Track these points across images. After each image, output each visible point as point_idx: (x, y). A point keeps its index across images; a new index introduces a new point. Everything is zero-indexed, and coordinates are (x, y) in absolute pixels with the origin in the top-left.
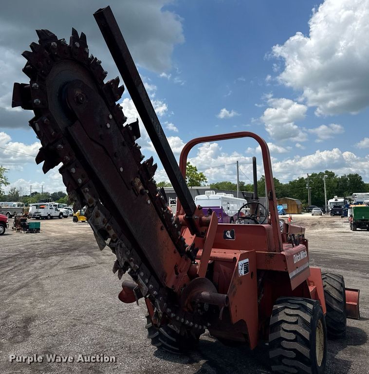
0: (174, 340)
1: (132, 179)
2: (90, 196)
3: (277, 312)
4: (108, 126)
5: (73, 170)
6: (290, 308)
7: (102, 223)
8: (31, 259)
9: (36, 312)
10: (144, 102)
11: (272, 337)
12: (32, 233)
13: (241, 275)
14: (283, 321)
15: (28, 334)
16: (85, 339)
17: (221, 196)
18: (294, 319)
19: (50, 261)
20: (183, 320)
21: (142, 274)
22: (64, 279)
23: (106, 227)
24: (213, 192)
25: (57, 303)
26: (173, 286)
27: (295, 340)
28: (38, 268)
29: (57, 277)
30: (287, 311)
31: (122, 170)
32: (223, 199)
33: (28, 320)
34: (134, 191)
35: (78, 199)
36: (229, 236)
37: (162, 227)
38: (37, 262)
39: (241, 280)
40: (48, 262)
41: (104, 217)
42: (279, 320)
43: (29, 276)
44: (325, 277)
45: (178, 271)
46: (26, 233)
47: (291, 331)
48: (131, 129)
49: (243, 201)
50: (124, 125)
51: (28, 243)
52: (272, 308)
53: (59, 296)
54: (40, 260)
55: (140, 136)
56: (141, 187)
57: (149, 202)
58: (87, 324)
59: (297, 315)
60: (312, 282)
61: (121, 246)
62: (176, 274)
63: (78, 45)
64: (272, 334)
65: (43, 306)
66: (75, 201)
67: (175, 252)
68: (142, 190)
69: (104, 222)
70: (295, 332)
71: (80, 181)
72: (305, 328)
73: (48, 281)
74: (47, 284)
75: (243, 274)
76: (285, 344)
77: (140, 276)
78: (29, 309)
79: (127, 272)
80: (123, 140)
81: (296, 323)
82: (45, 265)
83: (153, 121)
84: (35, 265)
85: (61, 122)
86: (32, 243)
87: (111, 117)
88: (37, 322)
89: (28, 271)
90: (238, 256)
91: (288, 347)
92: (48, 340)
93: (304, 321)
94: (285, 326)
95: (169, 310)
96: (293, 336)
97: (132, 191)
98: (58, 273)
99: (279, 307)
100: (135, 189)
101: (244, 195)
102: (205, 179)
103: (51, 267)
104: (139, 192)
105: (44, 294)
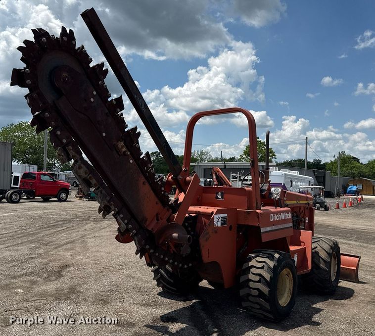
0: (172, 281)
1: (115, 143)
2: (74, 153)
3: (250, 259)
4: (92, 100)
5: (59, 133)
6: (261, 257)
7: (84, 174)
8: (85, 222)
9: (74, 261)
10: (126, 81)
11: (242, 279)
12: (93, 201)
13: (216, 226)
14: (253, 266)
15: (60, 276)
16: (106, 281)
17: (284, 172)
18: (260, 265)
19: (102, 224)
20: (176, 263)
21: (122, 216)
22: (107, 239)
23: (88, 177)
24: (276, 169)
25: (94, 256)
26: (152, 229)
27: (259, 281)
28: (88, 229)
29: (102, 237)
30: (259, 259)
31: (104, 134)
32: (286, 176)
33: (65, 267)
34: (117, 152)
35: (64, 154)
36: (220, 197)
37: (144, 182)
38: (89, 225)
39: (216, 230)
40: (99, 225)
41: (86, 169)
42: (250, 265)
43: (77, 235)
44: (318, 240)
45: (159, 218)
46: (88, 200)
47: (257, 274)
48: (115, 103)
49: (309, 179)
50: (109, 99)
51: (87, 210)
52: (248, 255)
53: (98, 251)
54: (92, 223)
55: (124, 109)
56: (124, 149)
57: (131, 161)
58: (112, 271)
59: (265, 262)
60: (303, 242)
61: (101, 192)
62: (157, 220)
63: (65, 39)
64: (243, 276)
65: (82, 257)
66: (62, 156)
67: (157, 203)
68: (124, 152)
69: (86, 173)
70: (260, 275)
71: (64, 141)
72: (269, 272)
73: (93, 240)
74: (91, 242)
75: (220, 225)
76: (251, 284)
77: (120, 217)
78: (68, 259)
79: (111, 214)
80: (107, 111)
81: (262, 268)
82: (95, 228)
83: (136, 97)
84: (86, 227)
85: (50, 97)
86: (91, 209)
87: (95, 93)
88: (71, 268)
89: (78, 231)
90: (215, 211)
91: (253, 287)
92: (75, 281)
93: (269, 267)
94: (253, 270)
95: (147, 247)
96: (258, 278)
97: (115, 152)
98: (105, 234)
99: (253, 255)
100: (118, 151)
101: (314, 173)
102: (275, 155)
103: (100, 229)
104: (122, 153)
105: (86, 248)
